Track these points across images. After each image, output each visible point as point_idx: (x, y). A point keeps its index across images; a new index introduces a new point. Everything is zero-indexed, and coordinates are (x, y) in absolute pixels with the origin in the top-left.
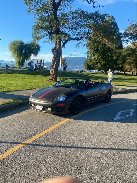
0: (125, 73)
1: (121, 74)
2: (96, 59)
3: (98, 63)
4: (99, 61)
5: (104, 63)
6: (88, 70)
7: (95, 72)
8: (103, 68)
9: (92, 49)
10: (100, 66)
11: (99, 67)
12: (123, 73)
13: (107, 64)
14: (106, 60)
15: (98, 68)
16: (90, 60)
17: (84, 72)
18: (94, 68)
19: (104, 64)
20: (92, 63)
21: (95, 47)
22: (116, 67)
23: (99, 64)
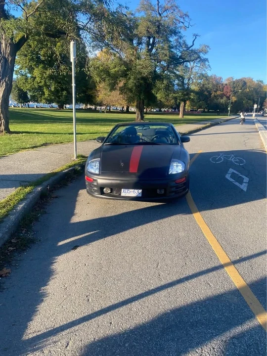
0: (96, 108)
1: (90, 110)
2: (38, 79)
3: (44, 88)
4: (46, 85)
5: (55, 88)
6: (21, 103)
7: (37, 107)
8: (55, 98)
9: (26, 56)
10: (49, 94)
11: (46, 95)
12: (93, 107)
13: (63, 90)
14: (60, 83)
15: (45, 99)
16: (24, 81)
17: (13, 106)
18: (35, 99)
19: (57, 91)
20: (28, 87)
21: (32, 52)
22: (80, 97)
23: (45, 90)
